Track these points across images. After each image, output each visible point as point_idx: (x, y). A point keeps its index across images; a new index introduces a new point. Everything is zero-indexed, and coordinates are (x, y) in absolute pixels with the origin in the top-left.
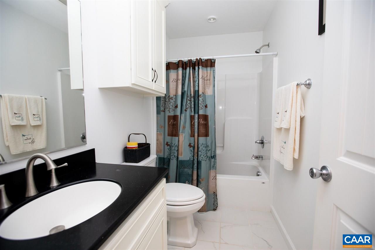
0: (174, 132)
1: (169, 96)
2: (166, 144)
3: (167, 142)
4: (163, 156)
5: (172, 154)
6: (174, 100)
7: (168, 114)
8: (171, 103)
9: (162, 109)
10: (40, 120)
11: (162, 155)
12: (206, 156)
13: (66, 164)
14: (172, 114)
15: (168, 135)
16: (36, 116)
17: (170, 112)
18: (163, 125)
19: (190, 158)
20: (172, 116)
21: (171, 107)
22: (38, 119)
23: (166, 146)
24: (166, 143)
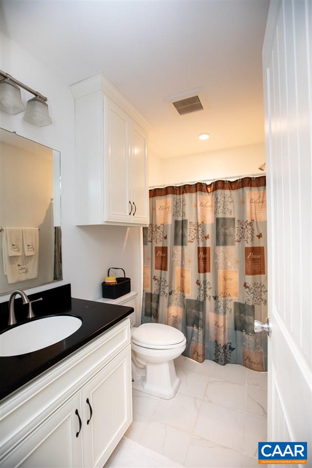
0: (163, 266)
1: (156, 225)
2: (154, 279)
3: (155, 277)
4: (150, 292)
5: (161, 290)
6: (162, 229)
7: (155, 245)
8: (158, 234)
9: (149, 239)
10: (34, 250)
11: (149, 290)
12: (259, 299)
13: (41, 299)
14: (160, 245)
15: (156, 268)
16: (30, 247)
17: (157, 243)
18: (150, 256)
19: (246, 302)
20: (160, 247)
21: (158, 237)
22: (32, 249)
23: (153, 280)
24: (153, 277)
